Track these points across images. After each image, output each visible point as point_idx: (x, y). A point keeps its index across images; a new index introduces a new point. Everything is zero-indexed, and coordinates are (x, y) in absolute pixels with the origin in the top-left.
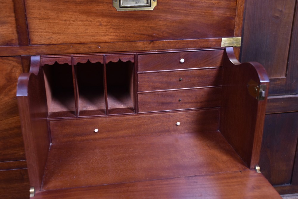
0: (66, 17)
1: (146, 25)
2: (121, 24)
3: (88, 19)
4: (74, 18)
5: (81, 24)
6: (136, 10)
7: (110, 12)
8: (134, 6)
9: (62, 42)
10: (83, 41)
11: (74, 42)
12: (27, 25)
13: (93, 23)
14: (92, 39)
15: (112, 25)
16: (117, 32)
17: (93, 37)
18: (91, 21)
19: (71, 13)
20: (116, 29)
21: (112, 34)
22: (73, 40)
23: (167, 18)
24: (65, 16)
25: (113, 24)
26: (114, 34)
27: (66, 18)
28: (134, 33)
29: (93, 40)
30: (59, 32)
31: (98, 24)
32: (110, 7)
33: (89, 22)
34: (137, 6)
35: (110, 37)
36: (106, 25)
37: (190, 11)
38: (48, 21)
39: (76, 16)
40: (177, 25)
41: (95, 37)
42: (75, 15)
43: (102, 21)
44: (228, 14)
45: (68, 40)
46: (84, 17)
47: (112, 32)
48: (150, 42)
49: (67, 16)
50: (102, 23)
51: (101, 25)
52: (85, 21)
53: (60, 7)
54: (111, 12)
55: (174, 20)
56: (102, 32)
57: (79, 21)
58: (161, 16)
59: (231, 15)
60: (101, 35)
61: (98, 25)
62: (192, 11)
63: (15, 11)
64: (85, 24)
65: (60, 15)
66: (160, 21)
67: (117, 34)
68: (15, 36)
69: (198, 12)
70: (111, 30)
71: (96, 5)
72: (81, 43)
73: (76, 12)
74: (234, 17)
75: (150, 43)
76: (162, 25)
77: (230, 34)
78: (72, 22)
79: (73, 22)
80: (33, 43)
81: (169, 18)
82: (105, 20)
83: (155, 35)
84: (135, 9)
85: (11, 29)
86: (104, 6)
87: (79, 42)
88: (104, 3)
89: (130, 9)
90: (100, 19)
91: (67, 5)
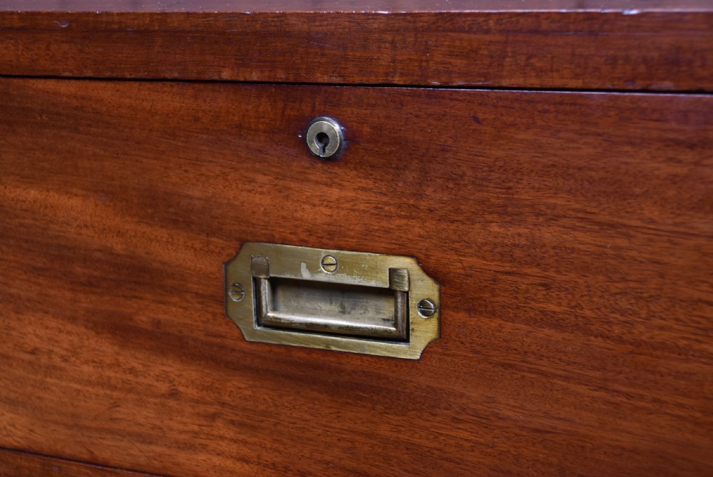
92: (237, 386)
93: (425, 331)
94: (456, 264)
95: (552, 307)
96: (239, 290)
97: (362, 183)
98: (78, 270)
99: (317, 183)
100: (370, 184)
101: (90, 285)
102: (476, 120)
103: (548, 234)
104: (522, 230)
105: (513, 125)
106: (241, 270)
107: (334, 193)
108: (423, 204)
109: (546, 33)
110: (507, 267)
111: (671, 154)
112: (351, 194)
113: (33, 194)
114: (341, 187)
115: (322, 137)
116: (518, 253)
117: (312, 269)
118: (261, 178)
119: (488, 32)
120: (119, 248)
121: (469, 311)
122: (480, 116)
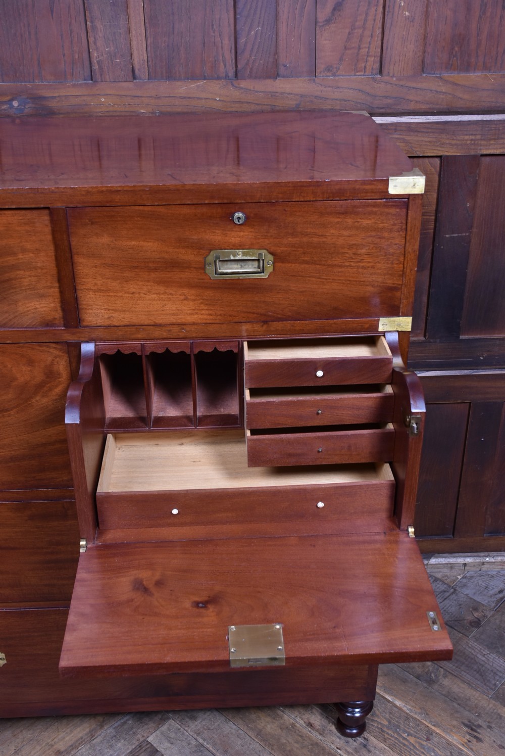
0: (134, 288)
1: (256, 299)
2: (216, 298)
3: (167, 291)
4: (146, 290)
5: (156, 299)
6: (241, 278)
7: (200, 281)
8: (238, 272)
9: (128, 323)
10: (159, 321)
11: (146, 323)
12: (76, 300)
13: (174, 296)
14: (172, 319)
15: (203, 299)
16: (211, 310)
17: (175, 317)
18: (171, 294)
19: (141, 283)
20: (210, 304)
21: (203, 312)
22: (144, 319)
23: (290, 290)
24: (132, 287)
25: (205, 297)
26: (207, 312)
27: (134, 290)
28: (238, 311)
29: (174, 321)
30: (124, 309)
31: (182, 297)
32: (201, 273)
33: (168, 295)
34: (243, 272)
35: (201, 317)
36: (194, 300)
37: (326, 279)
38: (108, 294)
39: (149, 287)
40: (306, 299)
41: (178, 316)
42: (147, 286)
43: (189, 293)
44: (390, 282)
45: (136, 320)
46: (162, 289)
47: (203, 309)
48: (262, 324)
49: (136, 287)
50: (189, 297)
51: (186, 299)
52: (163, 294)
53: (124, 275)
54: (202, 281)
55: (301, 292)
56: (189, 309)
57: (154, 294)
58: (280, 286)
59: (394, 284)
60: (187, 313)
61: (182, 300)
62: (329, 279)
63: (60, 280)
64: (162, 298)
65: (124, 285)
66: (278, 293)
67: (211, 312)
68: (59, 314)
69: (340, 280)
70: (203, 307)
71: (180, 272)
72: (156, 325)
73: (148, 281)
74: (399, 286)
75: (262, 326)
76: (281, 299)
77: (394, 311)
78: (142, 295)
79: (145, 296)
80: (85, 324)
81: (294, 288)
82: (193, 292)
83: (270, 313)
84: (239, 277)
85: (52, 305)
86: (191, 273)
87: (153, 324)
88: (192, 269)
89: (232, 277)
90: (186, 291)
91: (136, 272)
92: (209, 293)
93: (269, 269)
94: (278, 250)
95: (306, 259)
96: (210, 264)
97: (251, 230)
98: (151, 265)
99: (236, 231)
100: (253, 230)
101: (155, 269)
102: (285, 210)
103: (305, 240)
104: (298, 239)
105: (296, 211)
106: (210, 258)
107: (242, 234)
108: (269, 235)
109: (305, 186)
110: (293, 249)
111: (338, 216)
112: (246, 233)
113: (133, 243)
114: (244, 232)
115: (239, 218)
116: (296, 245)
117: (234, 256)
118: (217, 231)
119: (289, 187)
120: (167, 256)
121: (282, 262)
122: (286, 209)
